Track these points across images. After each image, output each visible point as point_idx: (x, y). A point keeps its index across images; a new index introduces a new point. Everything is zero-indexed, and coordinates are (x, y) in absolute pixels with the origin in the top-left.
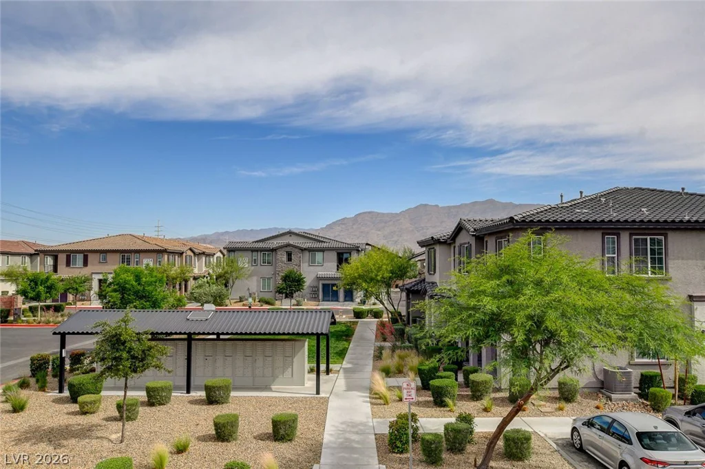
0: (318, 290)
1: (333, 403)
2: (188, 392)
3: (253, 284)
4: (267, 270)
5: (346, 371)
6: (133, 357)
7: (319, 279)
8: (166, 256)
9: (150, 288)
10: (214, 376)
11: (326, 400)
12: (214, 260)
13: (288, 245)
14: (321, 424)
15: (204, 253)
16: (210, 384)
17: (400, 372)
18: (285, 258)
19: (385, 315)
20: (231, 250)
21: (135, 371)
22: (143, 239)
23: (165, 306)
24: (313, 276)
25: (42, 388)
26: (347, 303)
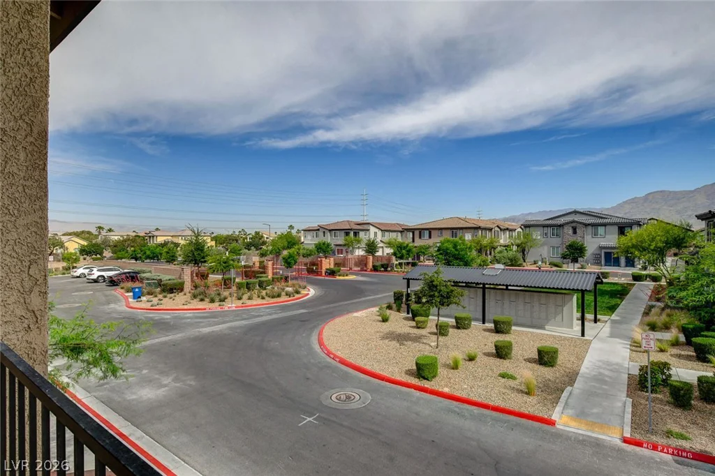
0: (601, 256)
1: (595, 345)
2: (484, 323)
3: (545, 252)
4: (556, 241)
5: (614, 322)
6: (442, 296)
7: (601, 248)
8: (480, 231)
9: (463, 253)
10: (502, 314)
11: (590, 342)
12: (515, 234)
13: (573, 222)
14: (581, 359)
15: (507, 229)
16: (496, 319)
17: (666, 327)
18: (571, 232)
19: (663, 280)
20: (527, 226)
21: (443, 305)
22: (465, 220)
23: (475, 265)
24: (596, 246)
25: (399, 310)
26: (627, 268)
